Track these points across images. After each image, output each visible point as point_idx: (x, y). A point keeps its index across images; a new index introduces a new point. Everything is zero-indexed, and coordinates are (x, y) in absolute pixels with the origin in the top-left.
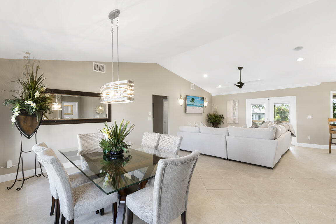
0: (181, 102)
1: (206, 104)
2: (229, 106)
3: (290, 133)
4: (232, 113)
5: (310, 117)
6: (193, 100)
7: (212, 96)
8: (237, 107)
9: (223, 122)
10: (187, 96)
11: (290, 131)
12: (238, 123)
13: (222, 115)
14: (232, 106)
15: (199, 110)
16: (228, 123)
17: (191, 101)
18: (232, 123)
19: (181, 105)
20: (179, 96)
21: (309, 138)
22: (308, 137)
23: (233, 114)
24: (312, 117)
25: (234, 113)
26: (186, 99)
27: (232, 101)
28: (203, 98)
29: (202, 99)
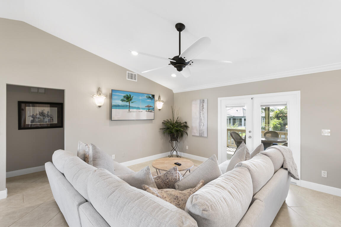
0: (101, 100)
1: (159, 105)
2: (195, 108)
3: (286, 172)
4: (198, 121)
5: (326, 132)
6: (128, 98)
7: (173, 94)
8: (205, 110)
9: (187, 134)
10: (112, 90)
11: (286, 169)
12: (207, 136)
13: (186, 123)
14: (198, 109)
15: (144, 115)
16: (193, 136)
17: (123, 100)
18: (199, 135)
19: (100, 107)
20: (95, 90)
21: (324, 174)
22: (323, 171)
23: (200, 122)
24: (331, 132)
25: (200, 120)
26: (111, 96)
27: (198, 101)
28: (153, 96)
29: (150, 97)
